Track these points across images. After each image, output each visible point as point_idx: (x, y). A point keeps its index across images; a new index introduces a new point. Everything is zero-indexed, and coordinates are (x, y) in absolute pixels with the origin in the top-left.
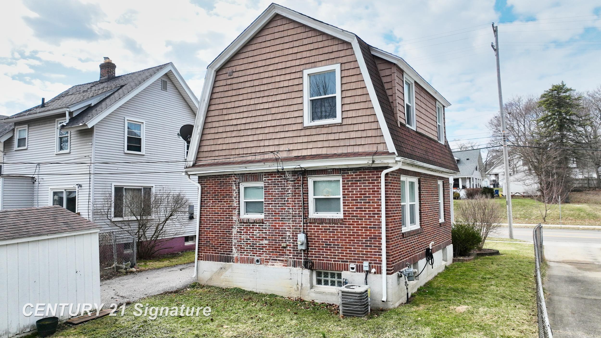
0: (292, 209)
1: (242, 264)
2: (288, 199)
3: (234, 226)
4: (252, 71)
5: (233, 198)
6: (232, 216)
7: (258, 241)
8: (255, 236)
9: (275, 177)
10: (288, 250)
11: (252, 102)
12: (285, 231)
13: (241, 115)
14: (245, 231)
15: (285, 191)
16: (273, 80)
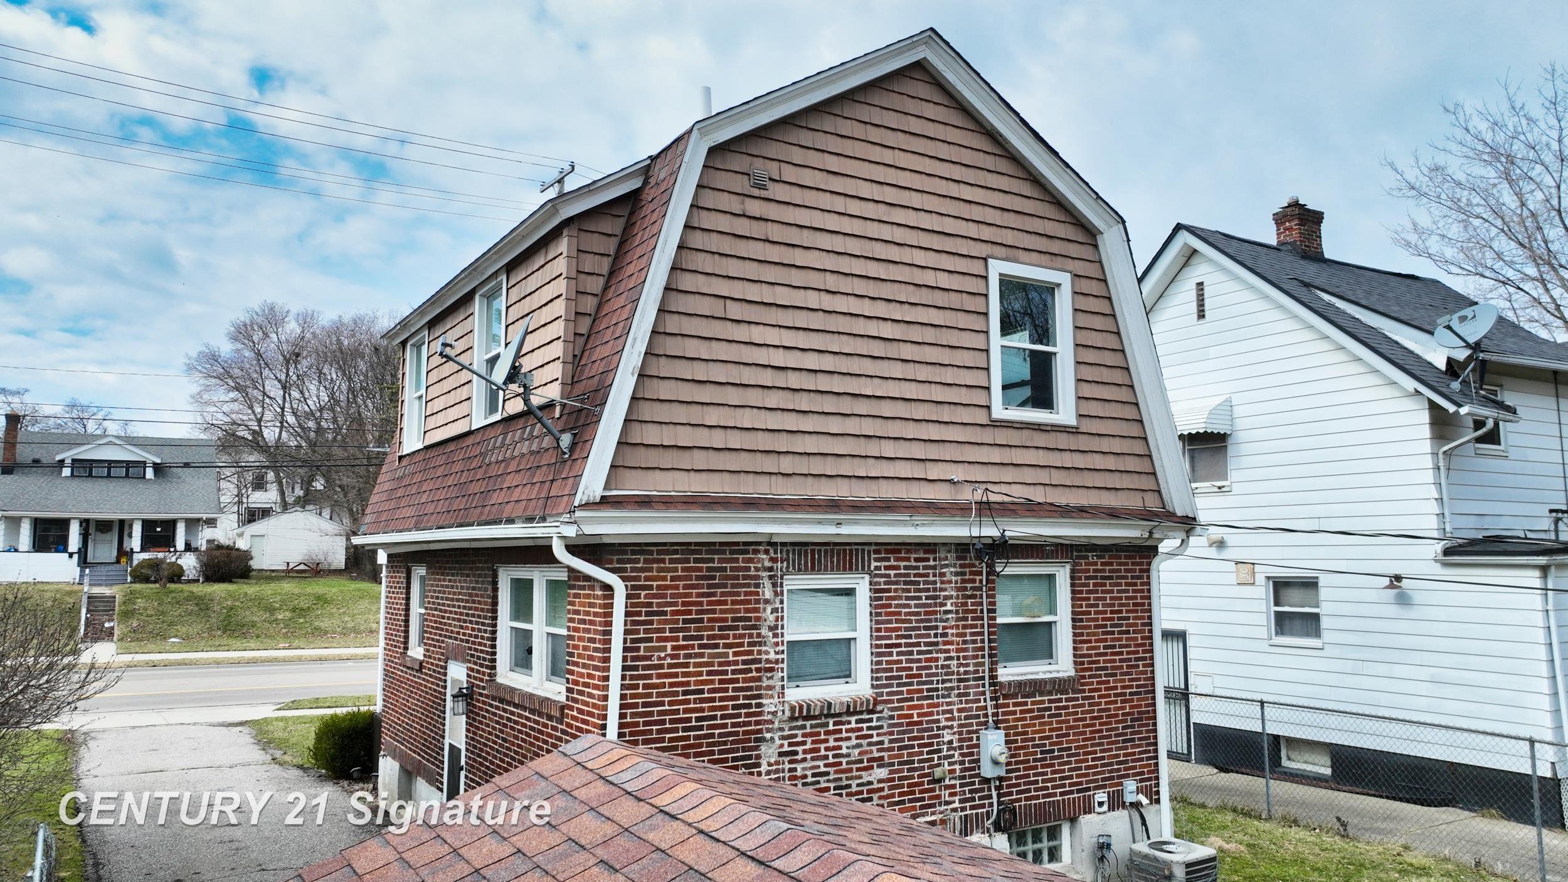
0: (958, 658)
2: (944, 628)
3: (768, 736)
4: (839, 204)
5: (764, 631)
6: (760, 696)
7: (855, 773)
8: (844, 760)
9: (908, 559)
10: (947, 787)
12: (939, 728)
13: (801, 339)
14: (808, 747)
15: (935, 605)
16: (906, 255)
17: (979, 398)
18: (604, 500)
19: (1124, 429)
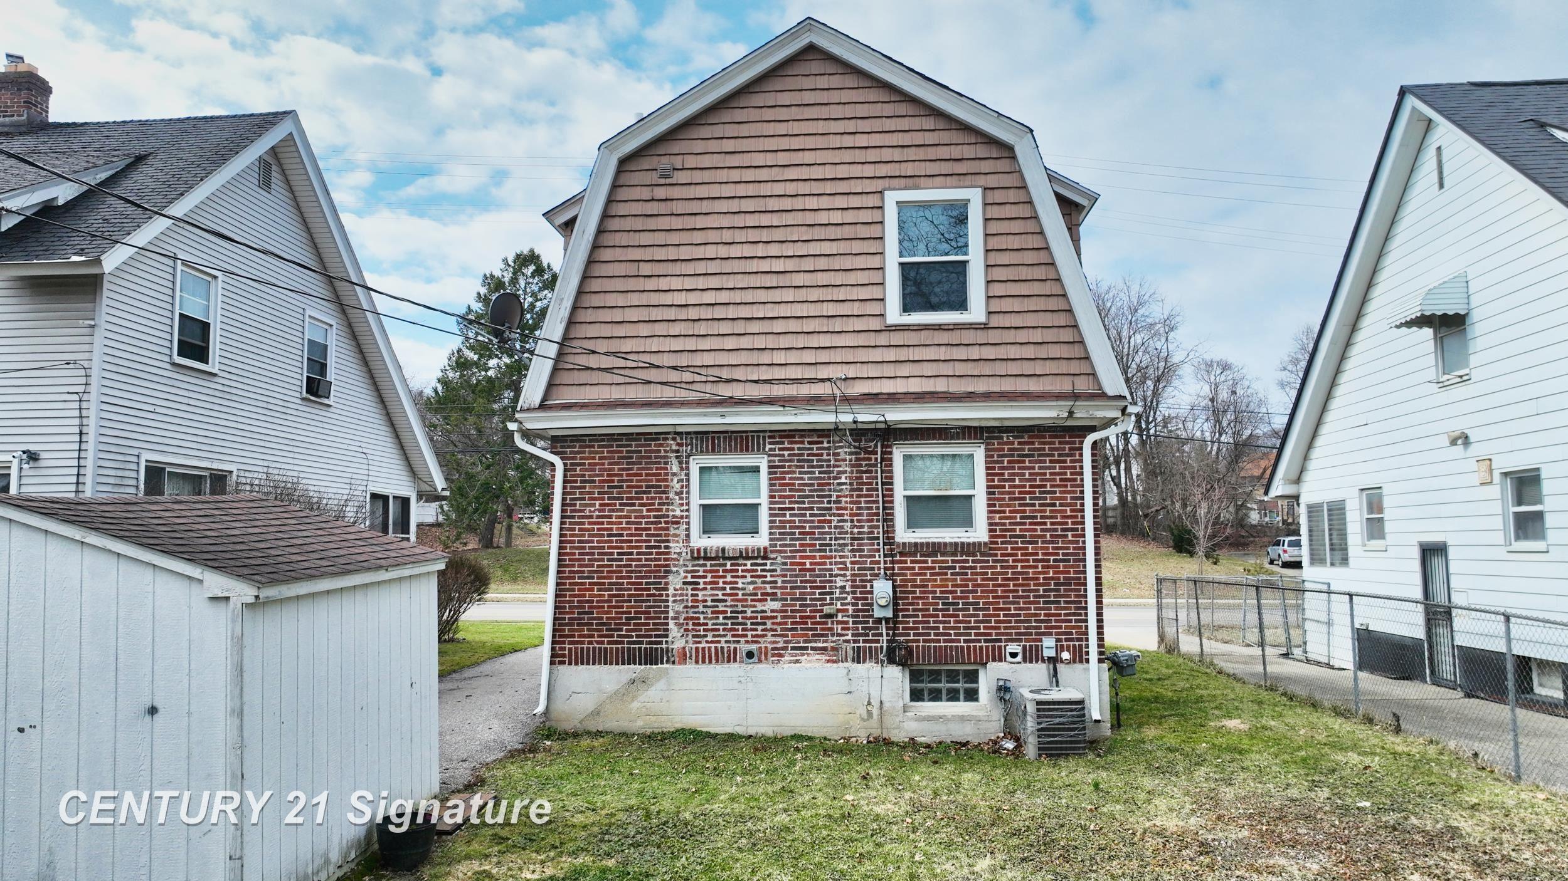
0: (852, 521)
1: (701, 666)
2: (838, 496)
3: (674, 569)
4: (735, 175)
5: (671, 495)
6: (668, 541)
7: (749, 603)
8: (740, 593)
9: (803, 443)
10: (839, 622)
11: (736, 251)
12: (831, 575)
13: (701, 283)
14: (708, 579)
15: (829, 478)
16: (799, 203)
17: (875, 308)
18: (542, 407)
19: (1047, 319)
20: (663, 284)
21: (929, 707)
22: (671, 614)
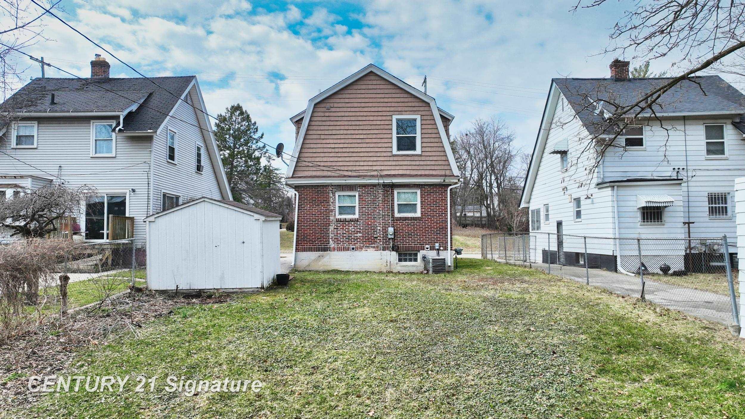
0: (382, 211)
1: (339, 252)
2: (378, 204)
3: (331, 224)
4: (349, 109)
5: (330, 203)
6: (329, 216)
7: (353, 234)
8: (350, 231)
9: (368, 188)
10: (378, 240)
11: (349, 132)
12: (376, 226)
13: (339, 141)
14: (341, 227)
15: (376, 198)
16: (367, 118)
17: (389, 150)
18: (292, 177)
19: (438, 154)
20: (328, 141)
21: (404, 263)
22: (330, 237)
